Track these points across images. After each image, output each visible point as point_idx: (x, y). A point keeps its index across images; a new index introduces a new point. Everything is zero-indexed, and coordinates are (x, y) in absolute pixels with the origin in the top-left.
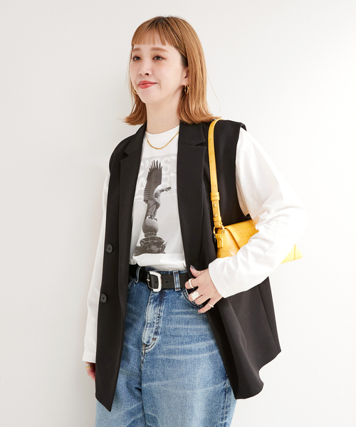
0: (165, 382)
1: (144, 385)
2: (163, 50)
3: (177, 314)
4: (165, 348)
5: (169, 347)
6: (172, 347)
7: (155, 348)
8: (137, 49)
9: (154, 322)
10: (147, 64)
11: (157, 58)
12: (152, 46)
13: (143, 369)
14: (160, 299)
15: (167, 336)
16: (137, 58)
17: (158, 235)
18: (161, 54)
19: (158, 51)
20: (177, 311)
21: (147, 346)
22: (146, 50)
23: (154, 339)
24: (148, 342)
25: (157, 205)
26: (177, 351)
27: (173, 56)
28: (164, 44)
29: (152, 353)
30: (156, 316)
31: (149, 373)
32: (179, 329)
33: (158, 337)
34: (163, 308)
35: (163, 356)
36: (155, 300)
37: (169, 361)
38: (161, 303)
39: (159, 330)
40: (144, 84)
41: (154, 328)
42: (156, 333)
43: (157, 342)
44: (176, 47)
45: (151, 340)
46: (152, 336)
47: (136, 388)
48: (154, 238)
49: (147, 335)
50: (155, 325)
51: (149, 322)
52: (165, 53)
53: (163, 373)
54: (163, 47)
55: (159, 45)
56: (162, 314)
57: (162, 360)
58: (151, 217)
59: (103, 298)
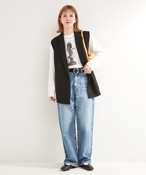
4: (81, 87)
6: (83, 86)
7: (78, 87)
8: (65, 14)
9: (77, 81)
12: (70, 13)
15: (81, 84)
16: (65, 16)
17: (74, 60)
20: (82, 77)
21: (76, 87)
23: (78, 85)
25: (72, 53)
29: (78, 89)
30: (77, 79)
31: (77, 94)
37: (82, 90)
38: (78, 76)
42: (78, 84)
46: (77, 84)
47: (74, 98)
48: (72, 61)
49: (76, 84)
52: (73, 15)
53: (81, 93)
56: (79, 79)
57: (80, 90)
58: (71, 56)
59: (60, 77)
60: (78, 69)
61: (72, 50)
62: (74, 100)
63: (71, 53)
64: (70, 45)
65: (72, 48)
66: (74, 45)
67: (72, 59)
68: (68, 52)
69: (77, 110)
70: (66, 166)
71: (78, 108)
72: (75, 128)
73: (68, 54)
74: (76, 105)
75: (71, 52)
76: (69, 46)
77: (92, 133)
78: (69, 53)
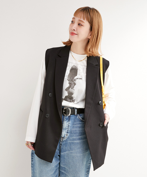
0: (71, 151)
1: (62, 154)
2: (83, 22)
3: (76, 124)
4: (71, 138)
5: (73, 138)
7: (67, 138)
8: (74, 18)
9: (66, 128)
12: (79, 19)
13: (62, 147)
14: (69, 119)
15: (72, 133)
19: (81, 22)
20: (75, 123)
21: (63, 138)
23: (67, 135)
24: (64, 136)
26: (76, 139)
27: (86, 25)
28: (84, 19)
29: (66, 141)
30: (67, 126)
31: (64, 149)
32: (77, 130)
33: (68, 134)
34: (70, 122)
35: (70, 141)
36: (67, 119)
37: (73, 143)
39: (69, 131)
41: (67, 131)
43: (68, 136)
44: (89, 22)
45: (66, 136)
46: (66, 134)
49: (64, 133)
50: (67, 129)
51: (64, 128)
52: (83, 23)
53: (70, 148)
54: (84, 21)
55: (82, 20)
56: (70, 125)
57: (70, 143)
58: (72, 88)
59: (47, 116)
60: (70, 109)
61: (75, 80)
62: (58, 157)
67: (71, 94)
68: (69, 81)
69: (63, 173)
71: (65, 171)
73: (66, 84)
74: (62, 165)
76: (73, 71)
78: (69, 83)
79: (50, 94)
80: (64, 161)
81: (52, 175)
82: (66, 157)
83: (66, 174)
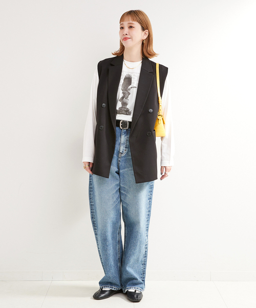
0: (131, 168)
1: (121, 171)
4: (130, 154)
7: (126, 154)
8: (122, 24)
9: (124, 143)
10: (126, 30)
11: (131, 27)
13: (120, 164)
14: (127, 132)
16: (122, 28)
17: (128, 107)
18: (133, 25)
19: (131, 24)
21: (122, 153)
22: (126, 24)
25: (129, 94)
27: (137, 26)
29: (125, 157)
30: (125, 140)
31: (123, 166)
33: (127, 149)
36: (125, 133)
38: (127, 134)
39: (127, 146)
40: (125, 39)
41: (125, 146)
43: (127, 151)
45: (124, 151)
46: (124, 149)
47: (116, 172)
48: (125, 108)
49: (122, 148)
51: (122, 143)
53: (130, 165)
54: (133, 23)
55: (131, 22)
57: (129, 159)
58: (126, 98)
59: (101, 128)
61: (129, 89)
63: (126, 94)
64: (129, 80)
65: (130, 86)
66: (135, 82)
67: (124, 104)
68: (123, 90)
69: (123, 194)
70: (102, 292)
71: (125, 191)
72: (120, 225)
73: (120, 94)
75: (126, 92)
76: (126, 80)
77: (147, 236)
78: (123, 93)
79: (104, 104)
80: (124, 179)
81: (113, 194)
82: (125, 176)
83: (126, 195)
